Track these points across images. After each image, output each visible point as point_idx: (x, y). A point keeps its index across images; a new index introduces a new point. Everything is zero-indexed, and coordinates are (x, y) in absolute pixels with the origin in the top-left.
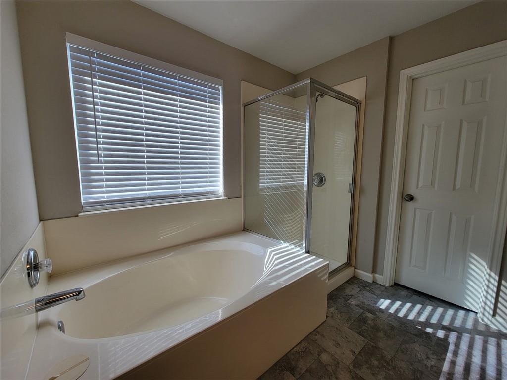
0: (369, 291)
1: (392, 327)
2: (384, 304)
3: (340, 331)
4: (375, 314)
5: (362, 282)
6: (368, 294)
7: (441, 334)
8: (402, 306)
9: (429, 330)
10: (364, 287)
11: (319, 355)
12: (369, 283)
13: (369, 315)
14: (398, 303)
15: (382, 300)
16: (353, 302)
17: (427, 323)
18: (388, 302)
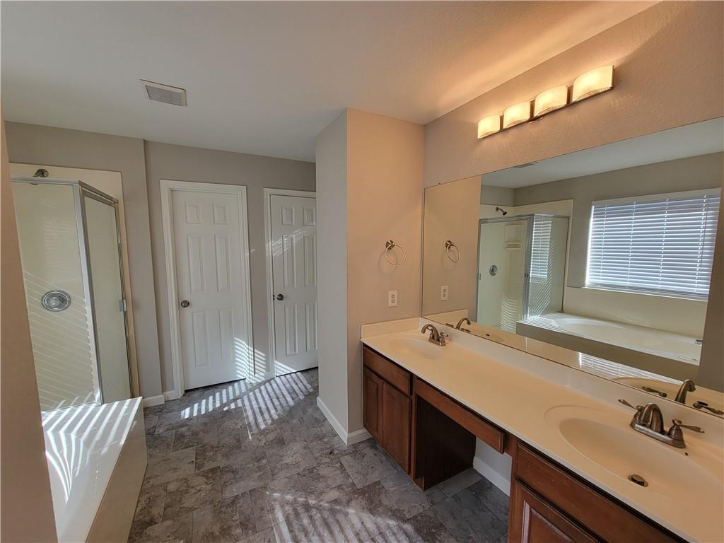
0: (168, 412)
1: (205, 424)
2: (186, 413)
3: (169, 459)
4: (187, 425)
5: (155, 409)
6: (169, 415)
7: (233, 406)
8: (200, 405)
9: (226, 409)
10: (160, 412)
11: (166, 490)
12: (162, 405)
13: (183, 429)
14: (196, 406)
15: (183, 412)
16: (161, 431)
17: (223, 405)
18: (188, 410)
